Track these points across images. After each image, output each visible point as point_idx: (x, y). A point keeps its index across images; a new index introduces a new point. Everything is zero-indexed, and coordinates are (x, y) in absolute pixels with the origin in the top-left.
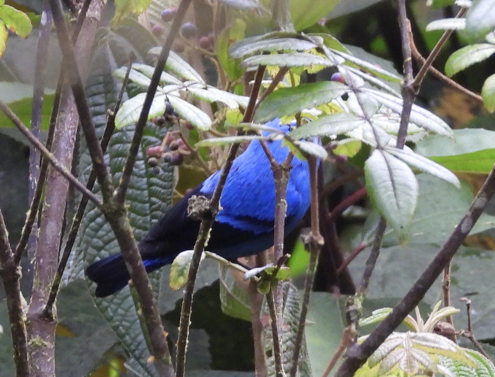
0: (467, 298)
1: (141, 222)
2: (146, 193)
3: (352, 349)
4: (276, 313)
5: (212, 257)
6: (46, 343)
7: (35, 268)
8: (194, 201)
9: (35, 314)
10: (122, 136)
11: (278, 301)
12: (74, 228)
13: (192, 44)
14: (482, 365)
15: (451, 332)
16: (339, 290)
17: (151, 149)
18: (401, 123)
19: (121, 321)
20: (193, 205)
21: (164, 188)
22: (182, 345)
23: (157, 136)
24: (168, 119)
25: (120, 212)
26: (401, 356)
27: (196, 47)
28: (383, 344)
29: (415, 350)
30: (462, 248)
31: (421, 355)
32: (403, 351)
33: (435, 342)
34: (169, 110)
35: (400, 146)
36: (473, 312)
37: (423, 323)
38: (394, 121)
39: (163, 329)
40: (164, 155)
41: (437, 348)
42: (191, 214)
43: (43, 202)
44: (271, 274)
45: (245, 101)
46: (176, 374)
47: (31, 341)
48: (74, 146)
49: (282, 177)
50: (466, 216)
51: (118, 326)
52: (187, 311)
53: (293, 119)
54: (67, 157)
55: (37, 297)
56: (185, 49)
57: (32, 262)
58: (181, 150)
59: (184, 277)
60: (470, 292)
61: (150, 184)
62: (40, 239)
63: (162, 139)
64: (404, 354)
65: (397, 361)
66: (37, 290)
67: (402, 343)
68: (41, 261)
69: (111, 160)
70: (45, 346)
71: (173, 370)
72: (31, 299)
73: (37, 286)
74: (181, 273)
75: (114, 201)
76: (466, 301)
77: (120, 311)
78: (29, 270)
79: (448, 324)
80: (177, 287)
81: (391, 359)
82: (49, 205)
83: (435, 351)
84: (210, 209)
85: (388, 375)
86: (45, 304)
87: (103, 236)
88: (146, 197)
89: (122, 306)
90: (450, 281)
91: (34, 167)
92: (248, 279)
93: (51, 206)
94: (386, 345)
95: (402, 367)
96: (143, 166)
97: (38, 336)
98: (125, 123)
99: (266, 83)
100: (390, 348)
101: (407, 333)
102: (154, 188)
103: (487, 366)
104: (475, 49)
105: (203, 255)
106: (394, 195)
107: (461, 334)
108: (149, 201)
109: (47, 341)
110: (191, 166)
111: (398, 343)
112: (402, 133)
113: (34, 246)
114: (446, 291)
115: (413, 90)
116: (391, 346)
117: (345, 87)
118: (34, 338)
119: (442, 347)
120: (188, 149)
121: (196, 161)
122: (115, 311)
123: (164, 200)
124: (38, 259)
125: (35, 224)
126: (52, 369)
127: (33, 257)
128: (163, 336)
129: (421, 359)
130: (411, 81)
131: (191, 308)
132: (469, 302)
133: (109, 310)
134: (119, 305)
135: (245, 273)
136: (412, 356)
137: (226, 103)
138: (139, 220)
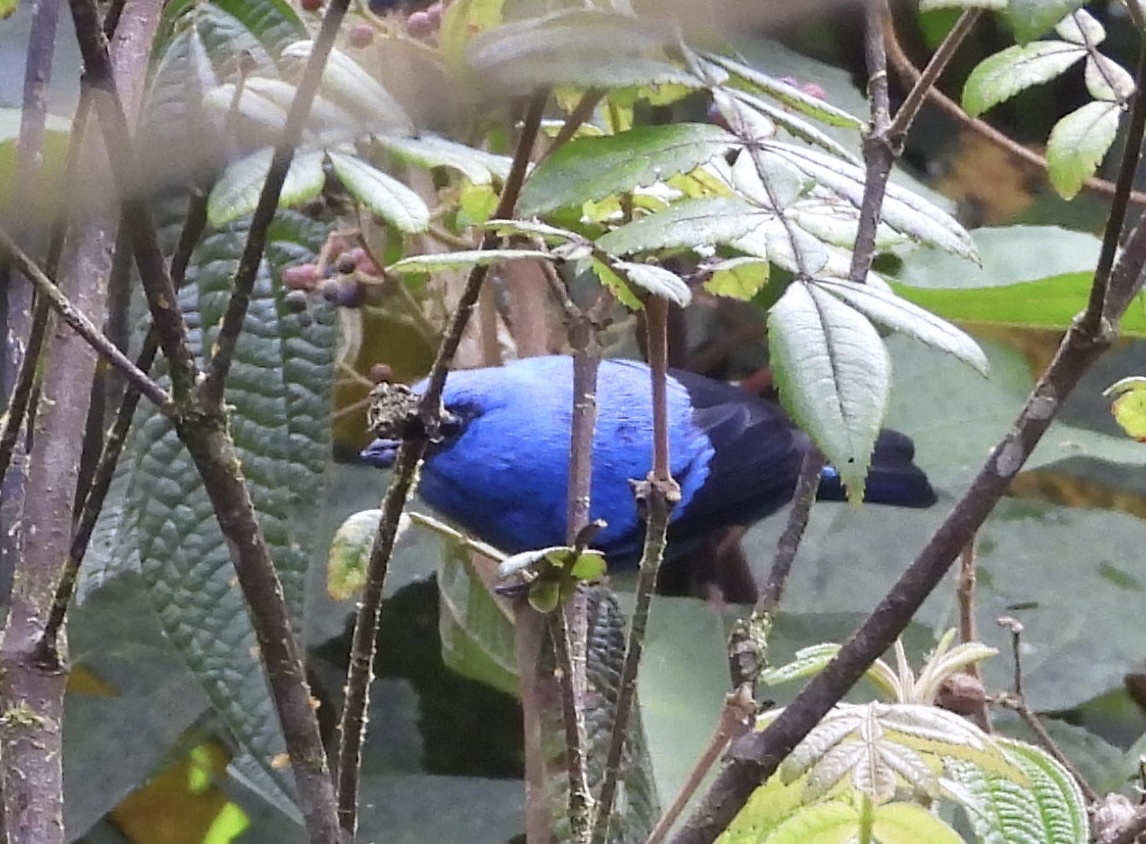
0: (1012, 616)
1: (267, 439)
2: (278, 372)
3: (743, 740)
4: (570, 657)
5: (427, 525)
6: (41, 719)
7: (18, 546)
8: (383, 396)
9: (18, 653)
10: (224, 242)
11: (575, 629)
12: (110, 455)
13: (390, 28)
14: (1048, 778)
15: (974, 696)
16: (721, 594)
17: (293, 270)
18: (862, 220)
19: (220, 668)
20: (380, 405)
21: (317, 361)
22: (354, 727)
23: (303, 242)
24: (331, 202)
25: (211, 421)
26: (856, 756)
27: (400, 36)
28: (815, 731)
29: (890, 745)
30: (1003, 504)
31: (901, 756)
32: (858, 747)
33: (934, 726)
34: (334, 185)
35: (859, 274)
36: (1025, 648)
37: (913, 680)
38: (846, 216)
39: (309, 692)
40: (323, 284)
41: (939, 741)
42: (374, 425)
43: (37, 393)
44: (561, 565)
45: (504, 165)
46: (338, 794)
47: (8, 714)
48: (110, 264)
49: (588, 341)
50: (1009, 439)
51: (215, 680)
52: (365, 647)
53: (614, 210)
54: (94, 292)
55: (22, 612)
56: (375, 40)
57: (11, 533)
58: (361, 275)
59: (361, 572)
60: (1020, 601)
61: (288, 353)
62: (30, 480)
63: (315, 249)
64: (863, 754)
65: (845, 769)
66: (23, 597)
67: (860, 726)
68: (33, 529)
69: (200, 296)
70: (41, 725)
71: (330, 787)
72: (9, 617)
73: (22, 587)
74: (354, 562)
75: (199, 396)
76: (1011, 625)
77: (220, 646)
78: (5, 552)
79: (969, 678)
80: (343, 594)
81: (830, 767)
82: (52, 403)
83: (933, 746)
84: (419, 415)
85: (825, 802)
86: (41, 628)
87: (182, 472)
88: (278, 382)
89: (223, 633)
90: (974, 579)
91: (19, 313)
92: (508, 576)
93: (57, 406)
94: (822, 733)
95: (859, 783)
96: (273, 312)
97: (23, 703)
98: (230, 213)
99: (552, 126)
100: (831, 739)
101: (871, 704)
102: (295, 360)
103: (1058, 781)
104: (1033, 55)
105: (405, 520)
106: (835, 387)
107: (998, 701)
108: (285, 393)
109: (44, 713)
110: (383, 312)
111: (850, 728)
112: (863, 242)
113: (17, 497)
114: (964, 600)
115: (890, 146)
116: (833, 735)
117: (729, 137)
118: (15, 707)
119: (949, 737)
120: (378, 271)
121: (397, 300)
122: (208, 645)
123: (316, 390)
124: (26, 526)
125: (20, 445)
126: (55, 780)
127: (13, 520)
128: (309, 706)
129: (902, 765)
130: (886, 125)
131: (374, 643)
132: (1019, 627)
133: (194, 641)
134: (217, 631)
135: (500, 561)
136: (882, 758)
137: (463, 169)
138: (263, 434)
